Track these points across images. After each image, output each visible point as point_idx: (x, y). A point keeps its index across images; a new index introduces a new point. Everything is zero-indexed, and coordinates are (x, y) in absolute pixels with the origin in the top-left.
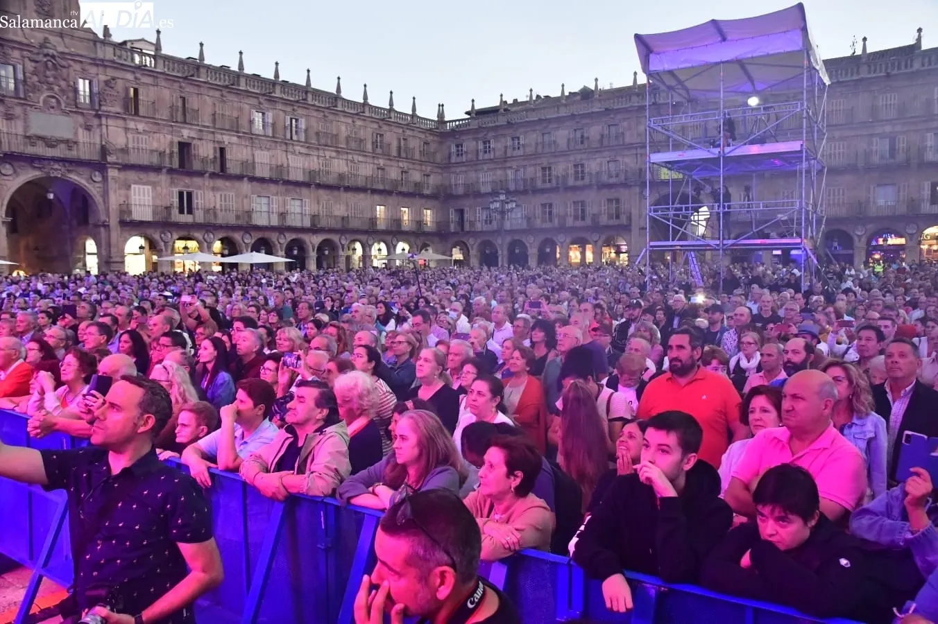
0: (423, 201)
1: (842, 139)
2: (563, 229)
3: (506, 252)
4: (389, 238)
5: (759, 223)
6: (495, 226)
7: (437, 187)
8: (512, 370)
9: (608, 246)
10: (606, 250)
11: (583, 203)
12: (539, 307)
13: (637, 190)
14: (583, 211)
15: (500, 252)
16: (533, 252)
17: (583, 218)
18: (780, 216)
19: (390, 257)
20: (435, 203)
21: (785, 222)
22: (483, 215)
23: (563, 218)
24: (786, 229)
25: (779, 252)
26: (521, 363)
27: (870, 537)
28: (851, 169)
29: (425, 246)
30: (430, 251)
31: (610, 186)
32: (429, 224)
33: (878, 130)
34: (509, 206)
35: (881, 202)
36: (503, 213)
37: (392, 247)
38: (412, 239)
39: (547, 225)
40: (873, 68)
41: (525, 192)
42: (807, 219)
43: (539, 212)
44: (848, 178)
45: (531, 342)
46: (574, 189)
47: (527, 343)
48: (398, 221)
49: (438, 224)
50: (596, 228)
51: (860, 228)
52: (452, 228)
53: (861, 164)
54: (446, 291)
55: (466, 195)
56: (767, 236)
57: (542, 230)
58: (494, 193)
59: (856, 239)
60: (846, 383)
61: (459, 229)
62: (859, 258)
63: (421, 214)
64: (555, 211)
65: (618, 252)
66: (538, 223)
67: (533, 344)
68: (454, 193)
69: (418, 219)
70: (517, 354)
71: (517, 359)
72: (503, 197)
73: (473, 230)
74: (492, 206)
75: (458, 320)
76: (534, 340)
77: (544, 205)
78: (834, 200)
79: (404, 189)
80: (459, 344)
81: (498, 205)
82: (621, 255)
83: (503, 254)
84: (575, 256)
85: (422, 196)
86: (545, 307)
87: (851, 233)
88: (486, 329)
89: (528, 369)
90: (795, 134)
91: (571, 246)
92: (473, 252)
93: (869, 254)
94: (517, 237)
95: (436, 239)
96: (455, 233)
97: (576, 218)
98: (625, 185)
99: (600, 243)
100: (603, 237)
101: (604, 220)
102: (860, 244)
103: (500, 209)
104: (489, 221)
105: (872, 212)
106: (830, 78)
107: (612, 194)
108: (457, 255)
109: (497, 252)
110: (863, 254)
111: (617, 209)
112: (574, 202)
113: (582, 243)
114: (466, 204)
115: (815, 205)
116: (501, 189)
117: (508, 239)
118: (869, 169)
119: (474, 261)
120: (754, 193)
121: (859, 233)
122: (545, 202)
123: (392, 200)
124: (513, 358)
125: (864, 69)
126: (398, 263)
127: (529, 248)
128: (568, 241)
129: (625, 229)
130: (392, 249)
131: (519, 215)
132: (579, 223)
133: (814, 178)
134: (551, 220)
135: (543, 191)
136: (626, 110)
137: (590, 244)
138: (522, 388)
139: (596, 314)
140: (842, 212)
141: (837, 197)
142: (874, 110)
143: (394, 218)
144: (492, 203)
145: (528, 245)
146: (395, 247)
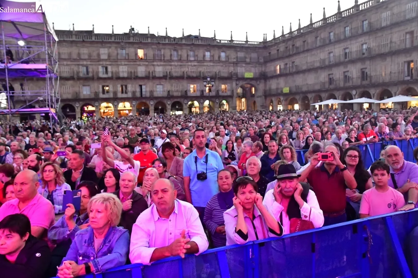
1: (67, 65)
5: (30, 101)
18: (39, 98)
21: (42, 101)
24: (42, 103)
25: (44, 115)
28: (72, 78)
33: (81, 63)
35: (85, 93)
40: (77, 37)
42: (51, 100)
44: (70, 82)
51: (77, 103)
53: (75, 77)
56: (34, 107)
59: (76, 107)
62: (78, 115)
78: (66, 92)
87: (74, 105)
90: (44, 61)
93: (82, 114)
102: (78, 110)
105: (82, 97)
106: (58, 38)
110: (80, 114)
115: (55, 93)
118: (79, 79)
120: (25, 87)
121: (77, 105)
125: (74, 36)
133: (53, 82)
140: (70, 97)
141: (67, 90)
142: (79, 54)
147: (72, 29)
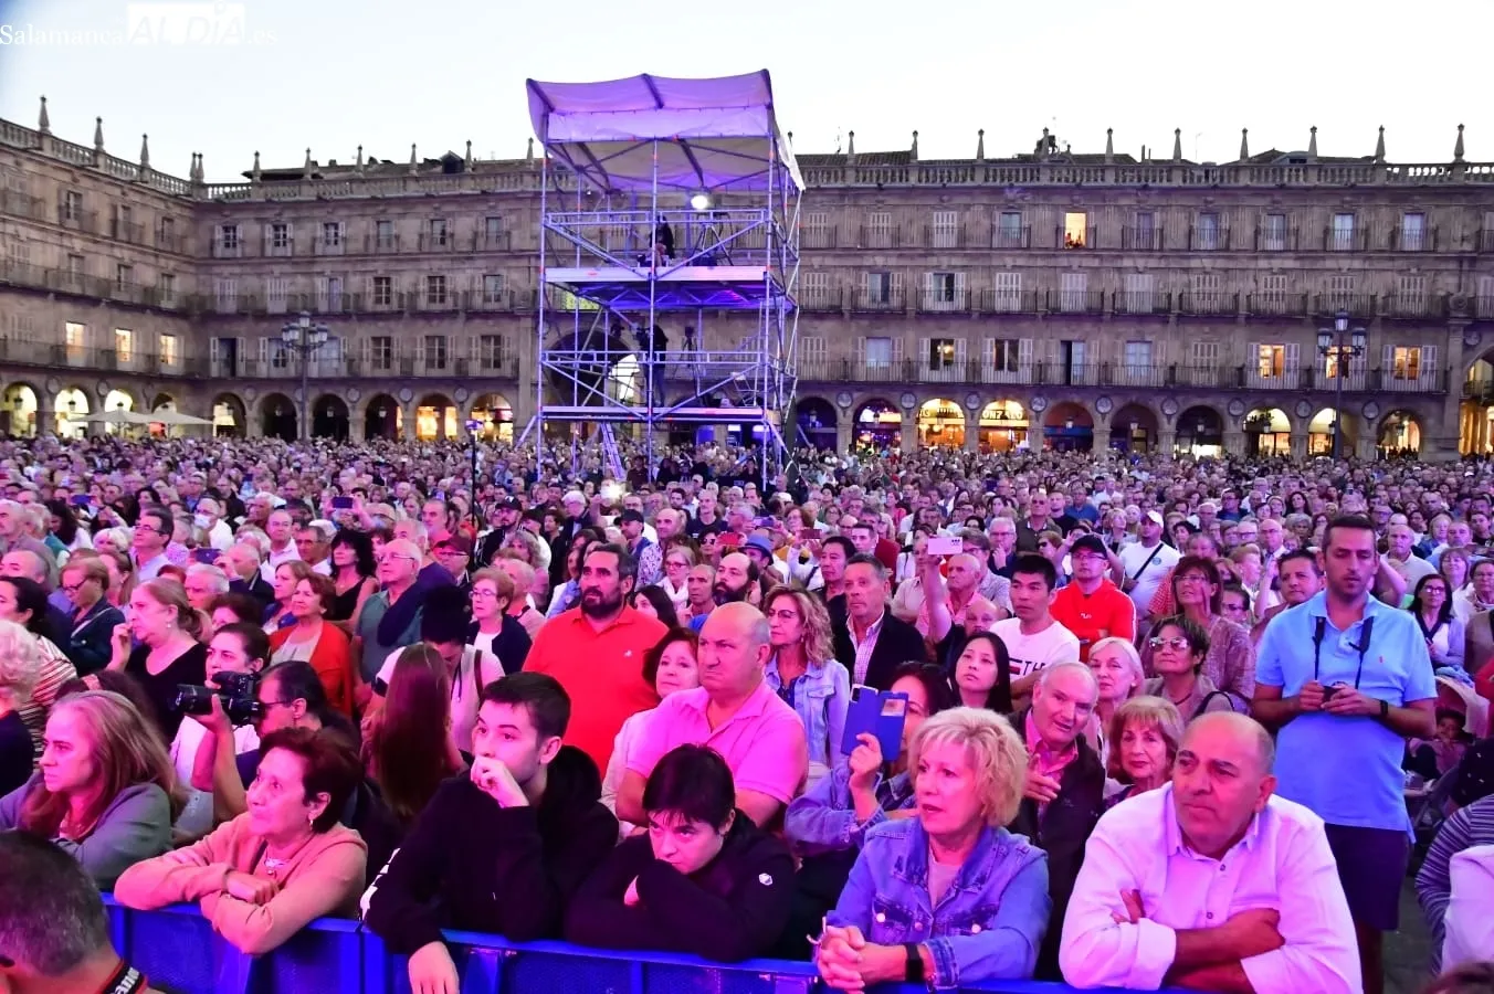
0: (160, 320)
1: (823, 268)
2: (407, 380)
3: (309, 415)
4: (91, 384)
5: (707, 384)
6: (291, 371)
7: (187, 299)
8: (297, 613)
9: (481, 410)
10: (478, 416)
11: (442, 339)
12: (350, 507)
13: (528, 323)
14: (442, 352)
15: (299, 415)
16: (357, 416)
17: (442, 364)
18: (734, 374)
19: (92, 417)
20: (184, 325)
21: (742, 384)
22: (272, 351)
23: (408, 362)
24: (744, 393)
25: (737, 428)
26: (312, 600)
27: (810, 837)
28: (835, 312)
29: (162, 400)
30: (173, 407)
31: (486, 315)
32: (170, 361)
33: (868, 261)
34: (316, 338)
35: (872, 362)
36: (305, 349)
37: (95, 401)
38: (139, 387)
39: (382, 373)
40: (861, 174)
41: (345, 316)
42: (771, 380)
43: (368, 350)
44: (827, 327)
46: (427, 316)
47: (323, 568)
48: (111, 354)
49: (188, 362)
50: (462, 380)
51: (845, 396)
52: (215, 370)
53: (846, 306)
54: (193, 479)
55: (240, 316)
56: (717, 404)
57: (374, 381)
58: (292, 315)
59: (839, 410)
60: (795, 620)
61: (225, 373)
62: (844, 439)
63: (155, 343)
64: (395, 351)
65: (498, 421)
66: (367, 369)
67: (336, 570)
68: (219, 308)
69: (150, 351)
70: (305, 585)
71: (306, 594)
72: (305, 323)
73: (252, 374)
74: (287, 337)
75: (211, 528)
76: (338, 562)
77: (377, 340)
78: (811, 355)
79: (123, 297)
80: (205, 572)
81: (295, 335)
82: (502, 425)
83: (305, 419)
84: (427, 423)
85: (158, 311)
86: (361, 506)
87: (834, 404)
88: (257, 545)
89: (323, 611)
90: (756, 256)
91: (421, 408)
92: (252, 413)
93: (856, 435)
94: (329, 391)
95: (184, 388)
96: (218, 381)
97: (430, 363)
98: (510, 315)
99: (468, 405)
100: (474, 396)
101: (475, 369)
102: (845, 420)
103: (300, 343)
104: (280, 362)
105: (861, 376)
106: (805, 183)
107: (489, 327)
108: (223, 416)
109: (294, 414)
110: (849, 432)
111: (497, 352)
112: (427, 337)
113: (440, 404)
114: (240, 331)
115: (783, 360)
116: (305, 309)
117: (314, 394)
118: (857, 313)
119: (254, 429)
120: (698, 338)
121: (843, 405)
122: (378, 335)
123: (100, 314)
124: (298, 593)
125: (851, 174)
126: (109, 428)
127: (350, 411)
128: (417, 399)
129: (511, 383)
130: (97, 403)
131: (334, 354)
132: (436, 372)
133: (782, 324)
134: (388, 366)
135: (376, 316)
136: (515, 197)
137: (451, 405)
138: (313, 643)
139: (449, 519)
140: (822, 373)
141: (815, 352)
142: (863, 232)
143: (104, 347)
144: (286, 331)
145: (349, 405)
146: (103, 398)
147: (845, 151)
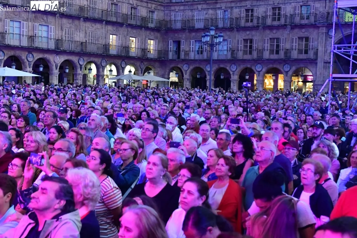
0: (148, 32)
2: (259, 61)
3: (213, 77)
4: (119, 62)
6: (205, 56)
7: (160, 22)
8: (218, 174)
9: (297, 76)
10: (295, 79)
11: (278, 39)
12: (238, 123)
13: (324, 30)
14: (278, 46)
15: (208, 77)
16: (235, 78)
17: (277, 52)
19: (118, 77)
20: (158, 35)
22: (197, 46)
23: (261, 52)
26: (225, 168)
29: (147, 70)
30: (152, 74)
31: (301, 26)
32: (152, 52)
34: (218, 40)
36: (212, 46)
37: (120, 70)
38: (138, 64)
39: (248, 57)
41: (231, 29)
43: (241, 46)
45: (232, 152)
46: (271, 28)
47: (228, 153)
48: (127, 48)
49: (159, 52)
50: (287, 60)
52: (171, 56)
54: (163, 107)
55: (183, 30)
57: (244, 61)
58: (206, 29)
61: (175, 57)
63: (145, 43)
64: (254, 45)
65: (305, 81)
66: (240, 55)
67: (234, 154)
68: (173, 27)
69: (143, 47)
70: (222, 161)
71: (222, 165)
72: (212, 33)
73: (187, 58)
74: (204, 40)
75: (173, 131)
76: (234, 150)
77: (245, 41)
79: (133, 22)
80: (174, 152)
81: (208, 39)
82: (308, 84)
83: (210, 79)
84: (269, 82)
85: (147, 28)
86: (243, 124)
88: (196, 140)
89: (230, 174)
91: (266, 75)
92: (186, 76)
94: (222, 66)
95: (157, 64)
96: (172, 61)
97: (272, 52)
98: (314, 26)
99: (290, 73)
100: (294, 68)
101: (295, 54)
103: (210, 42)
104: (200, 52)
107: (303, 33)
108: (174, 78)
109: (206, 77)
111: (306, 45)
112: (271, 39)
113: (275, 72)
114: (182, 37)
116: (212, 26)
117: (215, 67)
119: (187, 84)
122: (247, 38)
123: (123, 30)
124: (218, 164)
126: (125, 82)
127: (232, 76)
128: (264, 70)
129: (313, 62)
130: (121, 71)
131: (225, 48)
132: (274, 57)
134: (251, 53)
135: (245, 29)
137: (281, 73)
138: (224, 189)
139: (285, 131)
143: (124, 45)
144: (204, 37)
145: (231, 73)
146: (123, 69)
